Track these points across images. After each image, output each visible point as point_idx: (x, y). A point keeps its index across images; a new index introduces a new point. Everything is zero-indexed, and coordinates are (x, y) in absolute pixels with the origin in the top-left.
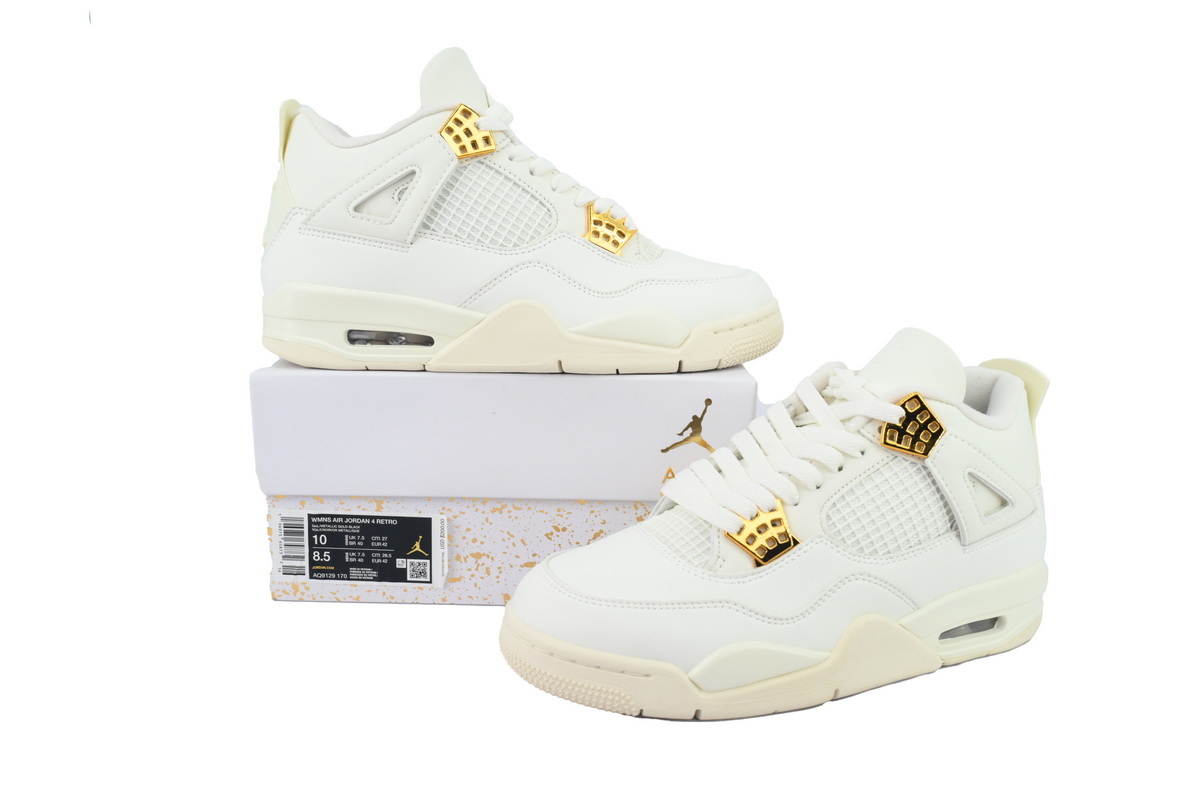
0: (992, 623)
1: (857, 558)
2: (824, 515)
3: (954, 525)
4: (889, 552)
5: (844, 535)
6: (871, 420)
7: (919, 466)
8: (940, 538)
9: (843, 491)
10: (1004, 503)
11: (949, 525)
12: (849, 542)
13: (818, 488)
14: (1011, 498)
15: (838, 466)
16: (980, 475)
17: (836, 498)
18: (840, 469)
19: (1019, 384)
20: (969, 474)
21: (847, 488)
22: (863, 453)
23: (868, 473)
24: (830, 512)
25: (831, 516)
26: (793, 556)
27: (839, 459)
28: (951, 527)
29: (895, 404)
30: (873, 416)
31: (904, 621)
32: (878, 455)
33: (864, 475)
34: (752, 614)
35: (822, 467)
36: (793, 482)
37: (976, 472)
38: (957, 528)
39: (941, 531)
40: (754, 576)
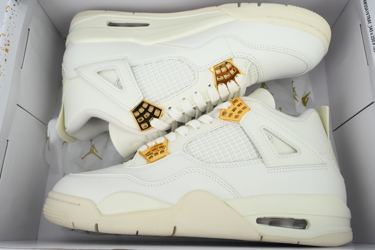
5: (194, 153)
12: (196, 157)
13: (186, 135)
17: (193, 139)
21: (200, 135)
22: (211, 123)
23: (211, 130)
28: (258, 157)
35: (190, 127)
37: (269, 129)
38: (261, 157)
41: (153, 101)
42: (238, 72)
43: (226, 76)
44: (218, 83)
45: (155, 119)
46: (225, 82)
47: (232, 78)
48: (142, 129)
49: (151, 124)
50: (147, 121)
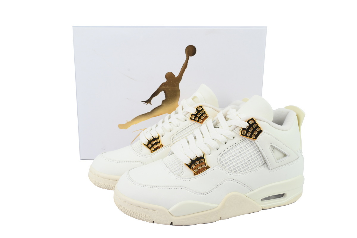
0: (282, 195)
1: (229, 173)
2: (219, 159)
3: (265, 163)
4: (241, 172)
5: (226, 165)
6: (237, 127)
7: (253, 142)
8: (260, 167)
9: (226, 151)
10: (285, 155)
11: (264, 163)
12: (227, 168)
13: (217, 149)
14: (287, 154)
15: (225, 142)
16: (275, 146)
17: (223, 153)
18: (226, 143)
19: (295, 114)
20: (271, 146)
21: (227, 150)
22: (234, 138)
23: (235, 145)
24: (221, 158)
25: (221, 159)
26: (207, 172)
27: (225, 140)
28: (265, 164)
29: (246, 121)
30: (238, 126)
31: (247, 195)
32: (239, 138)
33: (234, 145)
34: (191, 191)
35: (219, 142)
36: (209, 147)
37: (274, 145)
38: (267, 164)
39: (261, 165)
40: (194, 178)
41: (196, 124)
42: (147, 145)
43: (154, 142)
44: (158, 138)
45: (194, 113)
46: (154, 139)
47: (150, 142)
48: (201, 106)
49: (196, 110)
50: (199, 112)
